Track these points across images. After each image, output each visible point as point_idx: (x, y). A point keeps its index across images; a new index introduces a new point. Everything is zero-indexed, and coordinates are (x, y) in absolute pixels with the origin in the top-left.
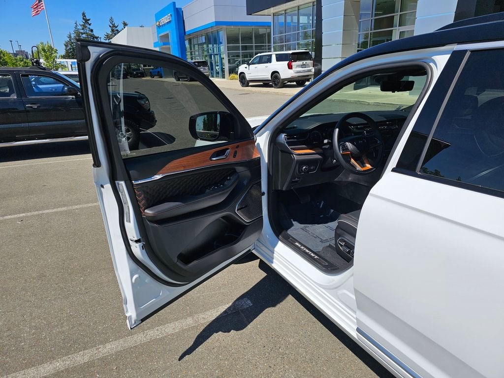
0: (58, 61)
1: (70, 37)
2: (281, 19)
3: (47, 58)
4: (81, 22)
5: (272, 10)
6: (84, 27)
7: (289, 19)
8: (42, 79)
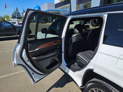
0: (10, 19)
1: (13, 13)
2: (63, 9)
3: (7, 19)
4: (16, 10)
5: (61, 7)
6: (17, 11)
7: (65, 9)
8: (6, 23)
